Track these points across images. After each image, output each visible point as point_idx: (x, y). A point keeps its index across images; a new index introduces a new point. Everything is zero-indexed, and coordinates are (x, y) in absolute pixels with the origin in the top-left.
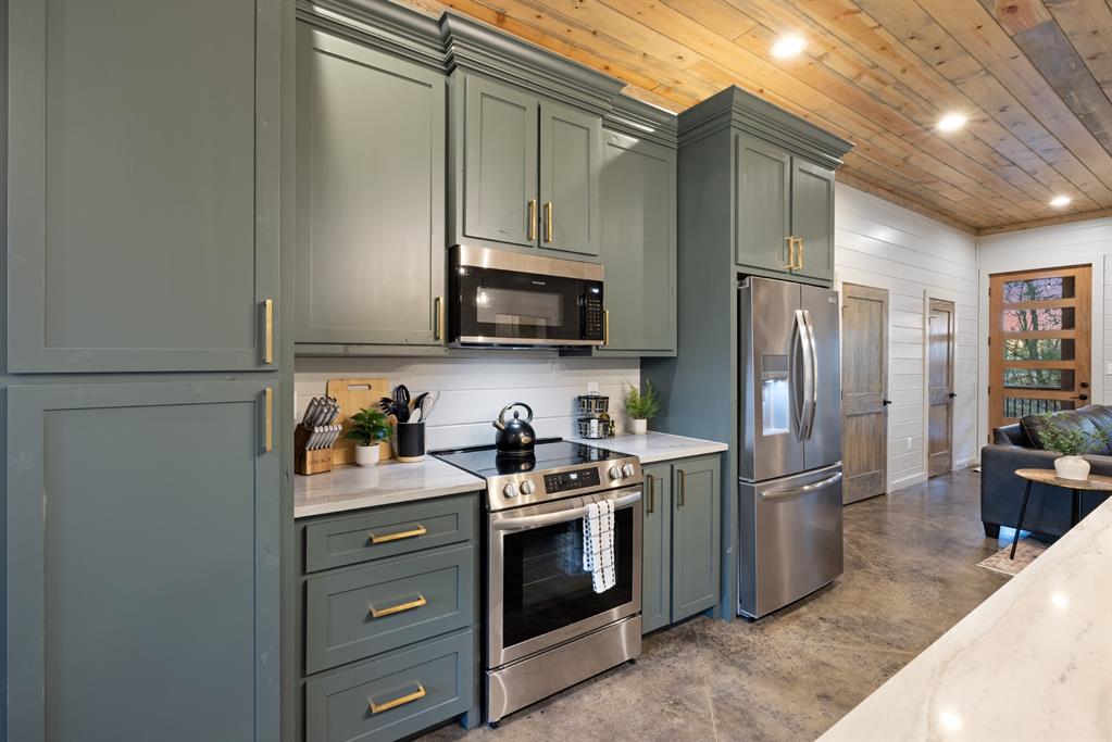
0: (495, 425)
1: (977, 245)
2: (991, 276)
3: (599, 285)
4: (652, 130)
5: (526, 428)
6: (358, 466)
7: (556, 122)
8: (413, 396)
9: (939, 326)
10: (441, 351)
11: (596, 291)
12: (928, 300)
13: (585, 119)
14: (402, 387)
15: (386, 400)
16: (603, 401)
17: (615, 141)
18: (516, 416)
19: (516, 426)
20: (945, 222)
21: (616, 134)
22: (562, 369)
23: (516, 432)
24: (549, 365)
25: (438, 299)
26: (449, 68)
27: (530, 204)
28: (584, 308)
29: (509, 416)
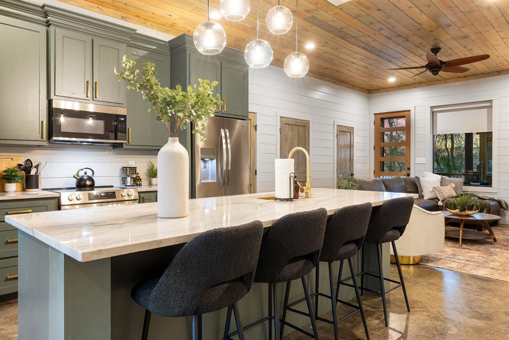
0: (74, 177)
1: (369, 98)
2: (375, 114)
3: (125, 117)
4: (155, 48)
5: (91, 179)
6: (6, 192)
7: (101, 47)
8: (34, 165)
9: (345, 140)
10: (46, 144)
11: (122, 119)
12: (336, 127)
13: (116, 45)
14: (29, 160)
15: (20, 165)
16: (133, 170)
17: (135, 53)
18: (86, 173)
19: (85, 178)
20: (347, 87)
21: (136, 49)
22: (114, 154)
23: (85, 181)
24: (107, 153)
25: (42, 122)
26: (48, 24)
27: (88, 82)
28: (116, 127)
29: (81, 174)
